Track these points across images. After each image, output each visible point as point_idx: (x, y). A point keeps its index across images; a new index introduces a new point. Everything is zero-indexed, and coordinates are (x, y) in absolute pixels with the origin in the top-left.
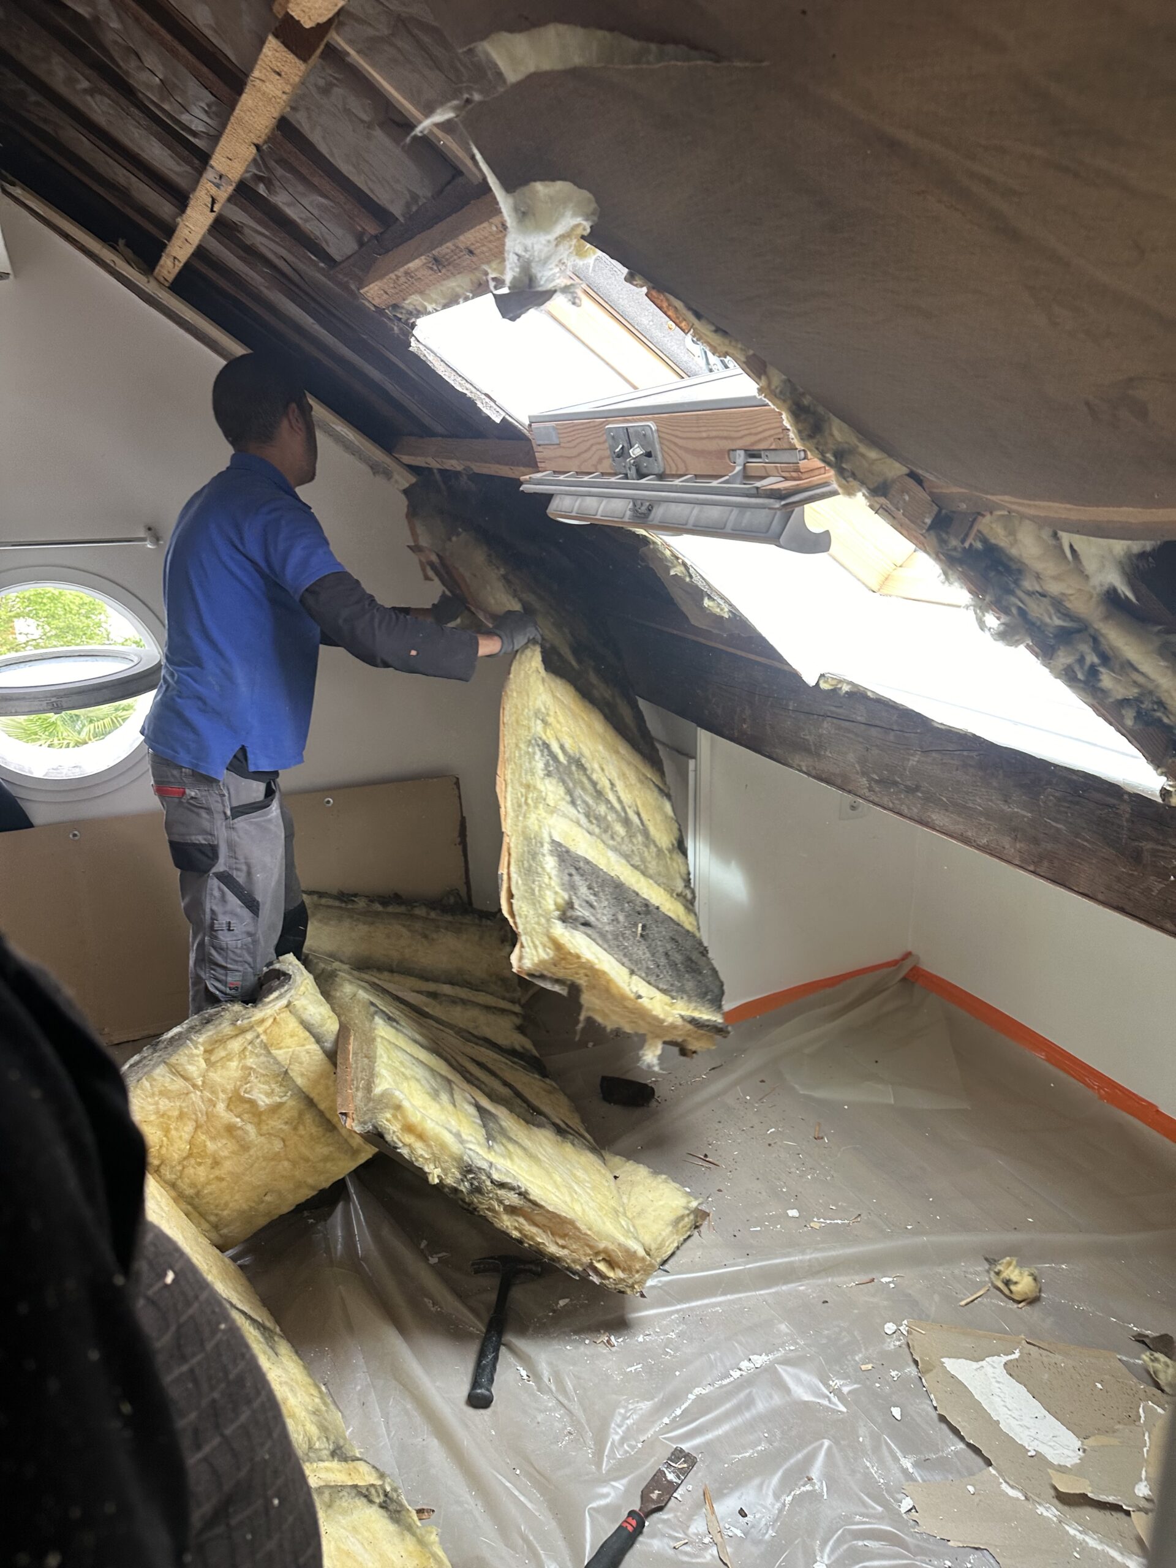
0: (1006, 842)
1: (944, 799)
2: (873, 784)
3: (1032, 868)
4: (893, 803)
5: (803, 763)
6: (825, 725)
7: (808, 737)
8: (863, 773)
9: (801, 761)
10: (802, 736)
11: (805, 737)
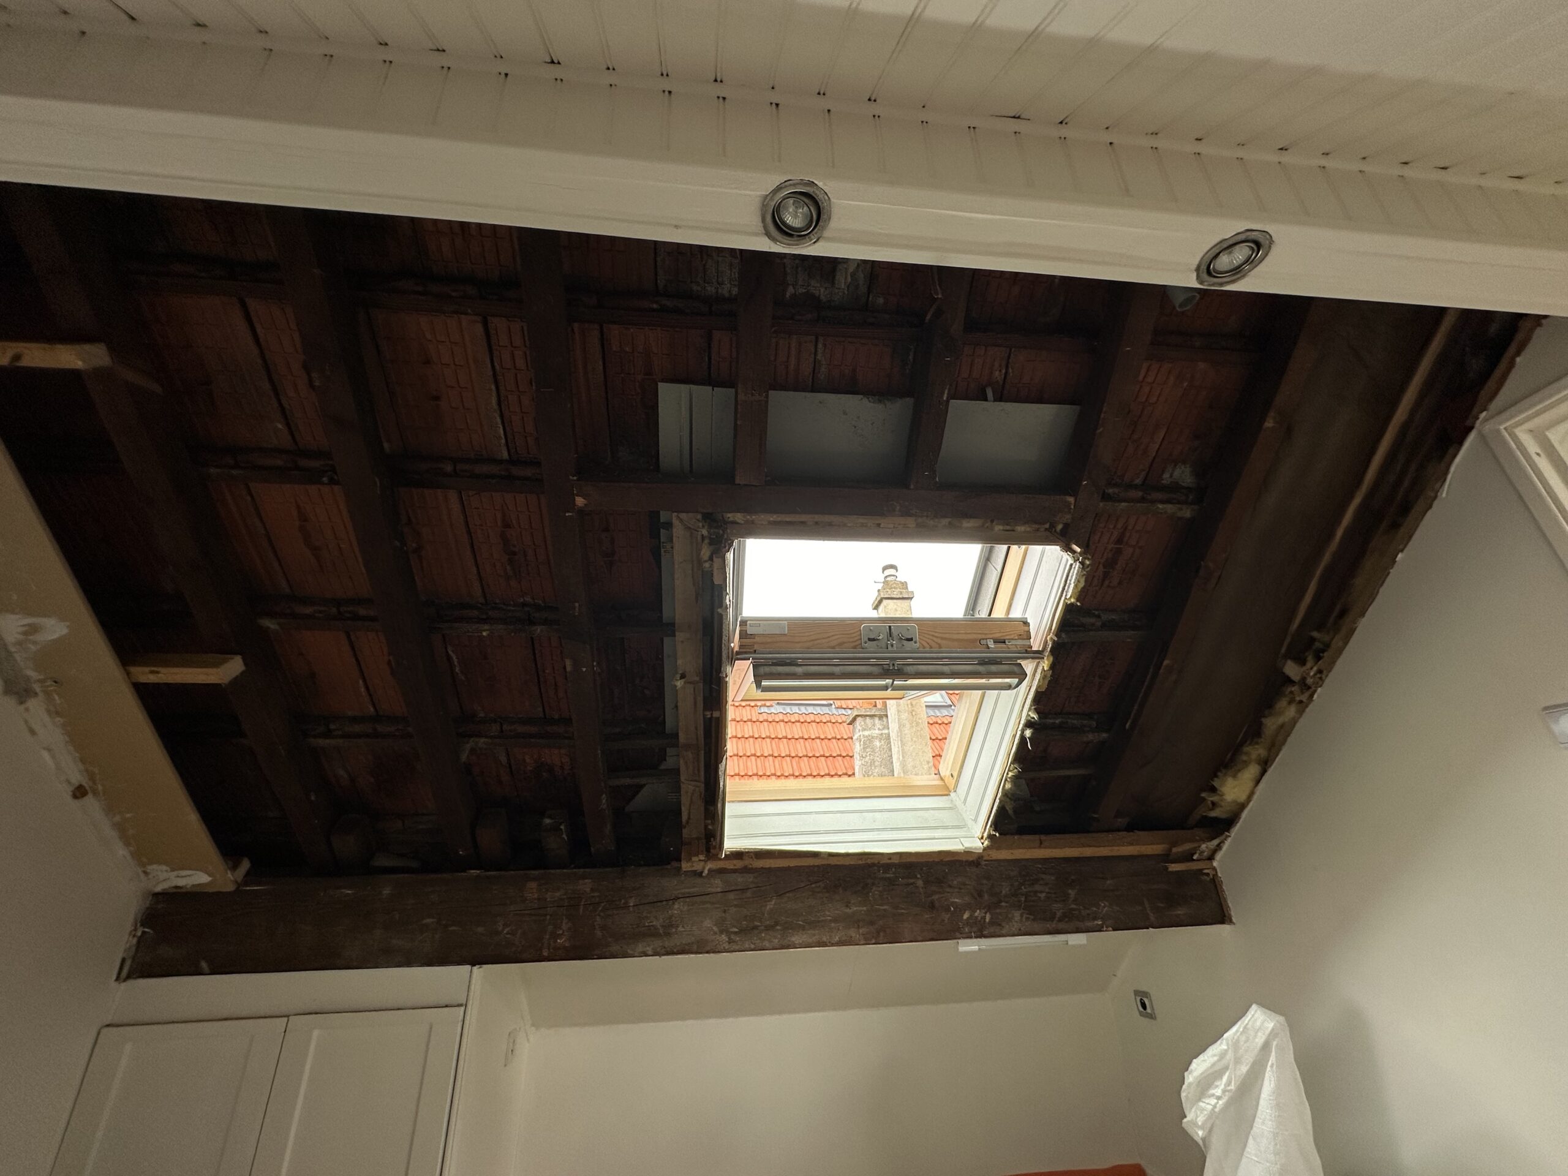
0: (853, 933)
1: (801, 923)
2: (732, 937)
3: (873, 941)
4: (754, 944)
5: (648, 948)
6: (676, 906)
7: (654, 923)
8: (721, 932)
9: (646, 947)
10: (647, 924)
11: (651, 924)
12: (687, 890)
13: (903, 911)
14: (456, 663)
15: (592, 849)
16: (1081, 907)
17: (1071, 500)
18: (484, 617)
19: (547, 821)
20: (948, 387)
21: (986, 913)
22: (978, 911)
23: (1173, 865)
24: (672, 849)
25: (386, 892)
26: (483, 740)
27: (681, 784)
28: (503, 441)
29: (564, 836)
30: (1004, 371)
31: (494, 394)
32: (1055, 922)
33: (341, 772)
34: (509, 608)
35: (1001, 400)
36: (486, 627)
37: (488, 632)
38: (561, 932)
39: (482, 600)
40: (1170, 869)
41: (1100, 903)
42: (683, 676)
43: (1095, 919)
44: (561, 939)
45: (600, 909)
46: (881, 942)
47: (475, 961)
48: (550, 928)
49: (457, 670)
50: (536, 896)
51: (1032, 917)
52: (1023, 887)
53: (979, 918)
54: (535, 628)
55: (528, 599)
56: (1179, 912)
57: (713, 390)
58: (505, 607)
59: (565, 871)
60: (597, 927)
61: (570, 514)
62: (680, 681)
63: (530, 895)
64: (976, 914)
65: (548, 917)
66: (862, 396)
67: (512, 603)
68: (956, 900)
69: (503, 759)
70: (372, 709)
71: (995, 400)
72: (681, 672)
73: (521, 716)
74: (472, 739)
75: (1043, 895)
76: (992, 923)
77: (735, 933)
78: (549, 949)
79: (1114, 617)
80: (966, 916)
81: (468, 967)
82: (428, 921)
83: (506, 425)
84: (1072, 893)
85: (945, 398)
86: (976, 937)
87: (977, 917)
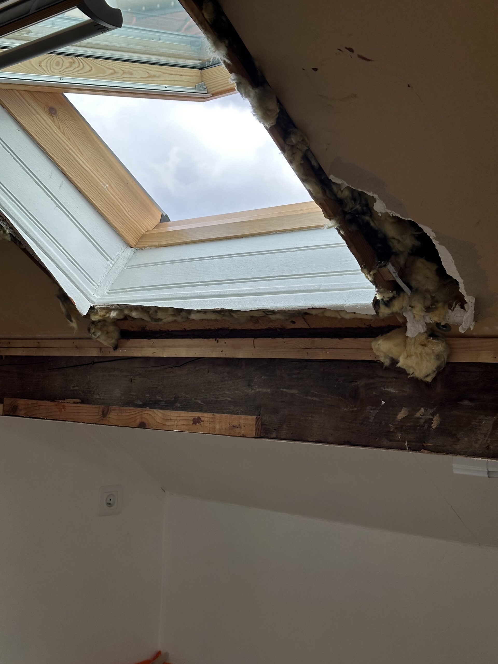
1: (199, 402)
13: (315, 399)
21: (433, 414)
22: (422, 410)
53: (422, 421)
64: (418, 415)
68: (392, 390)
76: (441, 430)
80: (401, 415)
86: (411, 449)
87: (419, 418)
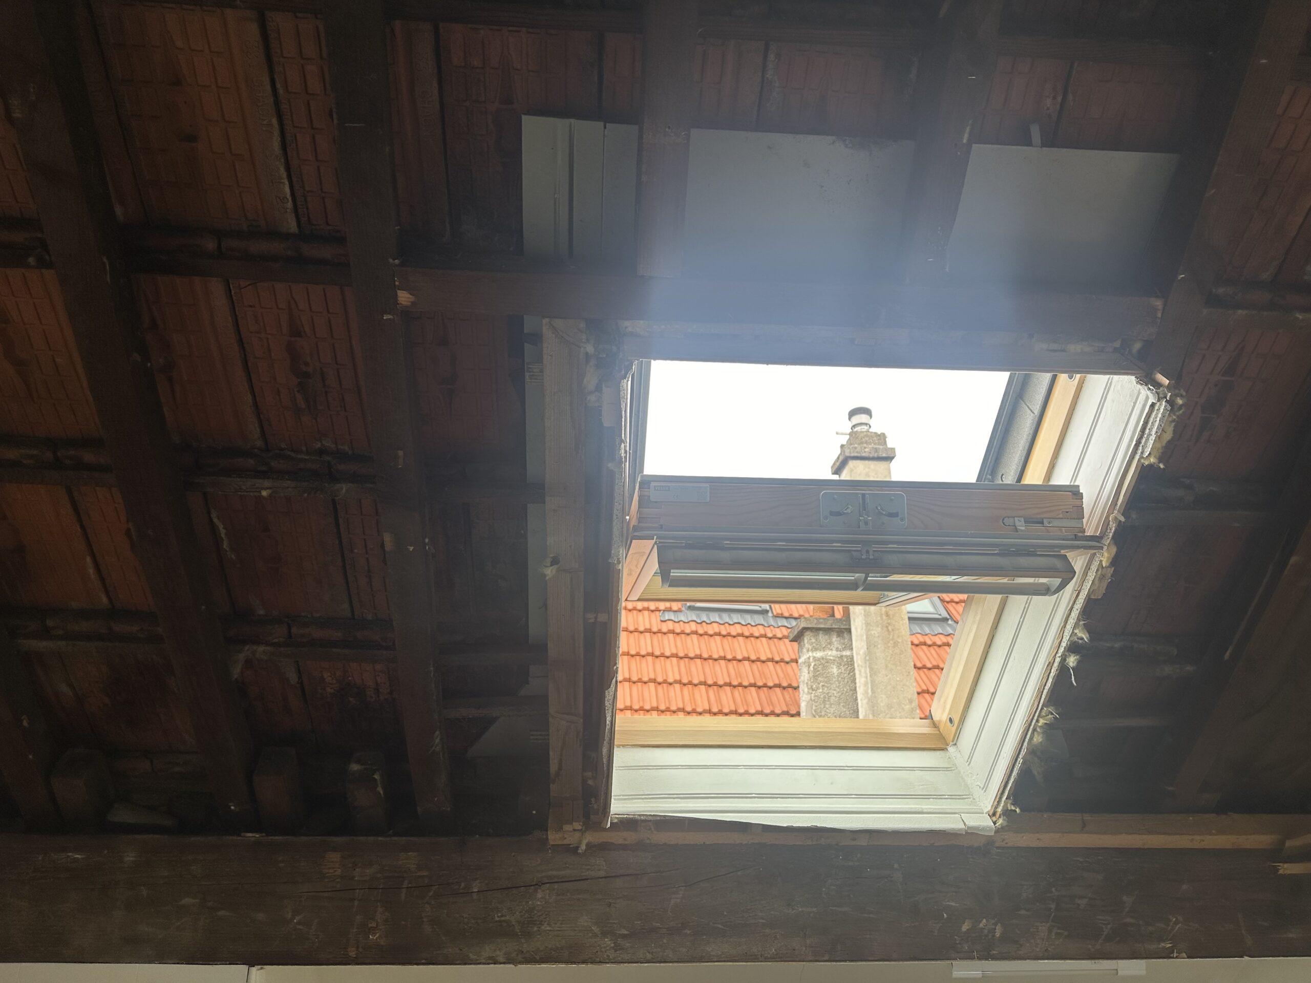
0: (796, 943)
1: (720, 926)
2: (620, 941)
3: (826, 958)
4: (652, 953)
5: (498, 952)
6: (540, 895)
7: (508, 918)
8: (604, 934)
9: (495, 950)
10: (497, 919)
11: (503, 919)
12: (555, 873)
13: (871, 916)
14: (223, 536)
15: (419, 809)
16: (1141, 922)
17: (1159, 303)
18: (263, 468)
19: (355, 767)
20: (970, 122)
21: (996, 924)
22: (984, 921)
23: (1286, 866)
24: (534, 812)
25: (130, 858)
26: (261, 648)
27: (550, 719)
28: (290, 205)
29: (380, 790)
30: (1060, 98)
31: (276, 133)
32: (1100, 941)
33: (64, 689)
34: (300, 456)
35: (1052, 145)
36: (267, 483)
37: (269, 491)
38: (374, 925)
39: (259, 443)
40: (1281, 872)
41: (1170, 917)
42: (555, 562)
43: (1161, 939)
44: (374, 934)
45: (431, 894)
46: (837, 959)
47: (252, 960)
48: (359, 918)
49: (225, 545)
50: (339, 872)
51: (1066, 933)
52: (1053, 889)
53: (986, 931)
54: (338, 486)
55: (328, 444)
56: (1291, 935)
57: (605, 128)
58: (293, 454)
59: (380, 839)
60: (425, 920)
61: (390, 317)
62: (551, 568)
63: (331, 871)
64: (981, 925)
65: (356, 903)
66: (834, 138)
67: (304, 449)
68: (953, 904)
69: (293, 677)
70: (105, 600)
71: (1044, 145)
72: (551, 556)
73: (318, 615)
74: (247, 647)
75: (1083, 902)
76: (1004, 938)
77: (624, 936)
78: (358, 948)
79: (1214, 489)
80: (965, 927)
81: (244, 968)
82: (187, 901)
83: (294, 179)
84: (1128, 900)
85: (965, 141)
86: (980, 959)
87: (982, 929)
